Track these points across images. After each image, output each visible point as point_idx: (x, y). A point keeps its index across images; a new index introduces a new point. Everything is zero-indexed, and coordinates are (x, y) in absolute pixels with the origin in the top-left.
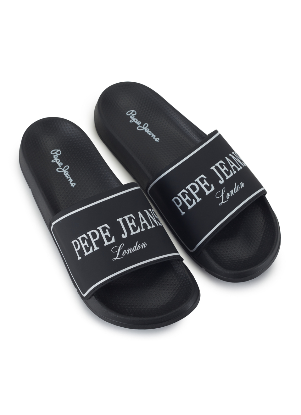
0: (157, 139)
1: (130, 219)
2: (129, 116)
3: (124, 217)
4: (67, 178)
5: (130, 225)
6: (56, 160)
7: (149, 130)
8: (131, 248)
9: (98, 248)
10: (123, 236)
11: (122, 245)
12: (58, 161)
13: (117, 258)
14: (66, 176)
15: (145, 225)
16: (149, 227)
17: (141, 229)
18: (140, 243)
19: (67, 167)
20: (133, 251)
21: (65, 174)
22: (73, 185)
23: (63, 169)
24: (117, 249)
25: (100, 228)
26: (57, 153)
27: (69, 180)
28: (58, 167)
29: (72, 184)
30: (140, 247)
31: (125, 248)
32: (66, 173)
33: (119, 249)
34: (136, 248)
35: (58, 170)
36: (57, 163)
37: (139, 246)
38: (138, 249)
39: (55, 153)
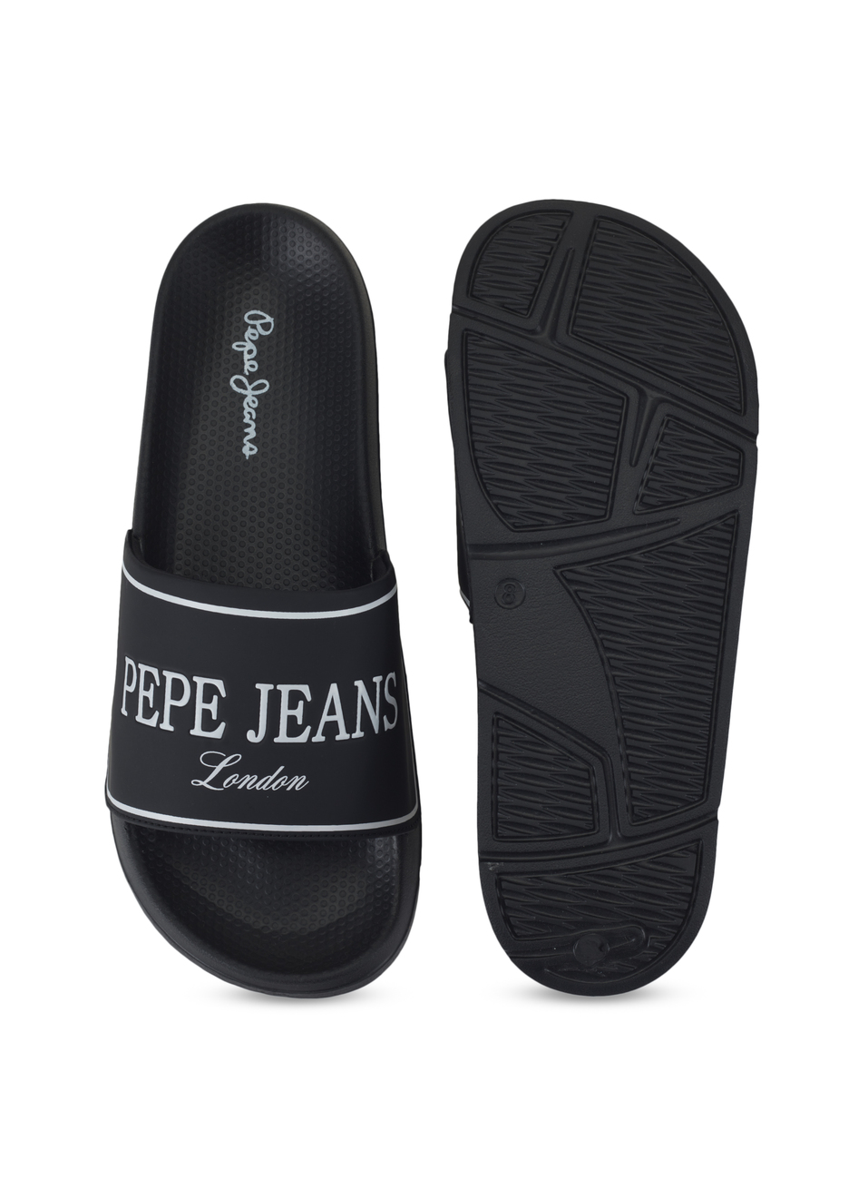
1: (295, 698)
3: (279, 687)
4: (247, 420)
5: (285, 712)
6: (249, 346)
8: (256, 777)
10: (251, 736)
11: (237, 758)
12: (250, 352)
13: (204, 783)
14: (245, 413)
15: (331, 729)
16: (343, 735)
17: (313, 733)
18: (290, 773)
19: (261, 386)
20: (257, 786)
21: (245, 405)
22: (248, 450)
23: (250, 387)
24: (218, 760)
25: (200, 681)
26: (261, 324)
27: (246, 430)
28: (241, 373)
29: (248, 445)
30: (283, 784)
31: (241, 769)
32: (251, 404)
33: (223, 764)
34: (271, 782)
35: (236, 382)
36: (246, 357)
37: (283, 781)
38: (273, 786)
39: (258, 323)
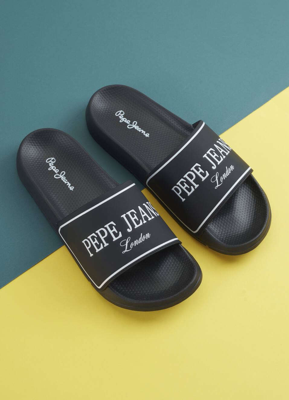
0: (148, 135)
1: (132, 214)
2: (118, 117)
3: (127, 213)
4: (66, 183)
5: (133, 219)
6: (52, 167)
7: (138, 127)
8: (137, 240)
9: (108, 244)
10: (129, 230)
11: (129, 238)
12: (54, 168)
13: (126, 251)
14: (64, 181)
15: (146, 218)
16: (150, 219)
17: (143, 221)
18: (144, 234)
19: (63, 173)
20: (139, 242)
21: (62, 180)
22: (72, 188)
23: (60, 175)
24: (125, 242)
25: (107, 226)
26: (52, 161)
27: (67, 185)
28: (55, 174)
29: (71, 187)
31: (132, 241)
32: (64, 179)
33: (127, 242)
34: (141, 239)
35: (56, 176)
36: (54, 170)
37: (144, 237)
38: (143, 240)
39: (50, 161)
